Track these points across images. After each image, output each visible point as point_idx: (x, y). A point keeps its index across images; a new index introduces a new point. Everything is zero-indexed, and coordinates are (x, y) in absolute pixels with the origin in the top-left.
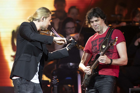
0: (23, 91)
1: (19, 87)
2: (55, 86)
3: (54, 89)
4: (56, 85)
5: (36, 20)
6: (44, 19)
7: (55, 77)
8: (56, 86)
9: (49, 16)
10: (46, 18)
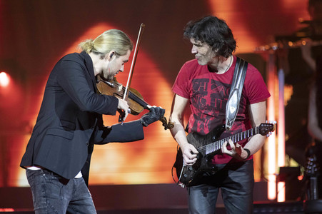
0: (55, 195)
1: (44, 186)
2: (312, 178)
3: (311, 184)
4: (314, 175)
5: (97, 53)
6: (114, 57)
7: (312, 160)
8: (314, 178)
9: (125, 54)
10: (118, 55)
